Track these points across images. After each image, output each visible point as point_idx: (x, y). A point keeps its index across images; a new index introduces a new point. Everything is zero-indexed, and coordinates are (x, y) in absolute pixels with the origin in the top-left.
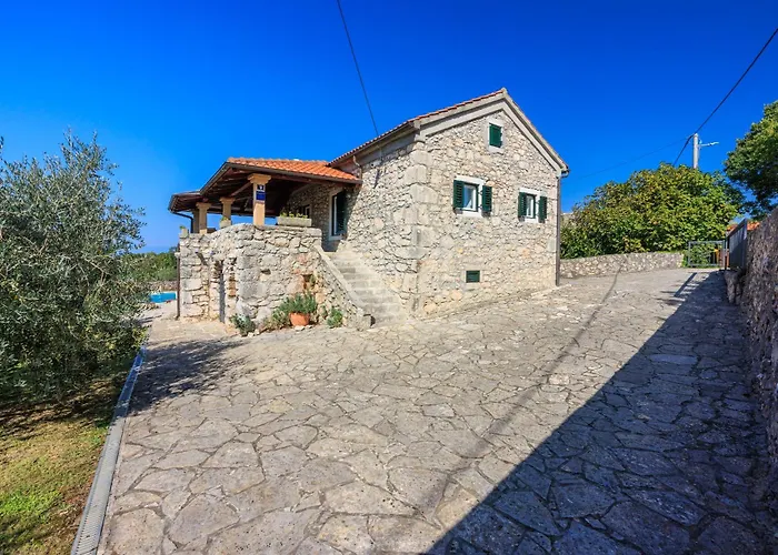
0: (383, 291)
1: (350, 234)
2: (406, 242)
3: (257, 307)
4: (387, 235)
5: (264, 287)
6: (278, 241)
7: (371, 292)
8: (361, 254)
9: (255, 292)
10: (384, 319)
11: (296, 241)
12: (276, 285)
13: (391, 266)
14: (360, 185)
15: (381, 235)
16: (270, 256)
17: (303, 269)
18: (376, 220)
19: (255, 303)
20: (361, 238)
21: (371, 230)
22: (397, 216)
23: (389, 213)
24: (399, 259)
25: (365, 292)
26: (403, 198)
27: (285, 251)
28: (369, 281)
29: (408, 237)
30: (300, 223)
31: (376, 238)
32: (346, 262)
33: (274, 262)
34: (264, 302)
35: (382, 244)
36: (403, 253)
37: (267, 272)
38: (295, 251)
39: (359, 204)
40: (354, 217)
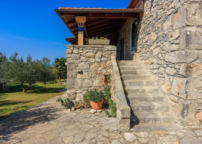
0: (156, 91)
1: (139, 48)
2: (174, 47)
3: (76, 93)
4: (159, 44)
5: (79, 82)
6: (88, 54)
7: (144, 91)
8: (143, 62)
9: (74, 85)
10: (149, 120)
11: (99, 54)
12: (87, 81)
13: (162, 69)
14: (143, 13)
15: (155, 45)
16: (83, 63)
17: (104, 71)
18: (152, 34)
19: (73, 91)
20: (144, 50)
21: (148, 44)
22: (167, 25)
23: (160, 25)
24: (169, 64)
25: (138, 90)
26: (172, 5)
27: (92, 60)
28: (144, 82)
29: (177, 41)
30: (102, 43)
31: (152, 48)
32: (131, 67)
33: (86, 67)
34: (79, 91)
35: (156, 51)
36: (172, 58)
37: (81, 73)
38: (99, 60)
39: (143, 26)
40: (140, 37)
